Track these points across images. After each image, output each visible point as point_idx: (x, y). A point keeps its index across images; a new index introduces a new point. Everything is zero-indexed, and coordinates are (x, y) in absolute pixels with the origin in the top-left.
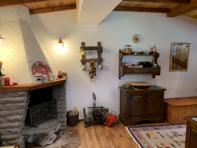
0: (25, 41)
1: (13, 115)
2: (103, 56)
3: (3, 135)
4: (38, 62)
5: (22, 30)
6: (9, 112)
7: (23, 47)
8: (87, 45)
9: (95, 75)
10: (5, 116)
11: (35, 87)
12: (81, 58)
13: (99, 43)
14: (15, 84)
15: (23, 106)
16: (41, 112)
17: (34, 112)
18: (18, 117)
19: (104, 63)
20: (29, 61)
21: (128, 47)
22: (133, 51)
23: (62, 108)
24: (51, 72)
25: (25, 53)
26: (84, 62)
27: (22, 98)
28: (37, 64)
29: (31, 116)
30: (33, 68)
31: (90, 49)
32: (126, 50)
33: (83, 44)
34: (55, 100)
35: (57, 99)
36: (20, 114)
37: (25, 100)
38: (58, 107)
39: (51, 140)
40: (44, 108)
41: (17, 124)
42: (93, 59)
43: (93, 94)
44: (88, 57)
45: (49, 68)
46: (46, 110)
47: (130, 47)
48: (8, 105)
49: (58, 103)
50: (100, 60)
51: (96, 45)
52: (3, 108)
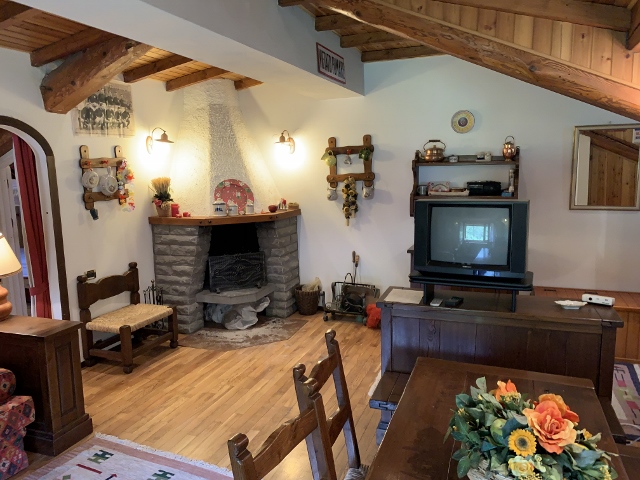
0: (213, 143)
1: (180, 264)
2: (377, 167)
3: (168, 293)
4: (230, 180)
5: (211, 123)
6: (174, 258)
7: (208, 154)
8: (341, 144)
9: (356, 210)
10: (170, 264)
11: (209, 221)
12: (328, 173)
13: (367, 138)
14: (185, 215)
15: (193, 252)
16: (229, 270)
17: (217, 267)
18: (187, 268)
19: (378, 185)
20: (213, 179)
21: (432, 145)
22: (447, 153)
23: (276, 272)
24: (252, 198)
25: (209, 163)
26: (333, 181)
27: (191, 238)
28: (227, 184)
29: (211, 273)
30: (216, 191)
31: (345, 153)
32: (426, 151)
33: (333, 141)
34: (263, 253)
35: (266, 251)
36: (189, 265)
37: (195, 242)
38: (270, 268)
39: (245, 323)
40: (237, 263)
41: (184, 279)
42: (352, 175)
43: (354, 253)
44: (343, 171)
45: (249, 191)
46: (240, 268)
47: (439, 145)
48: (175, 247)
49: (269, 260)
50: (369, 178)
51: (360, 143)
52: (168, 251)
